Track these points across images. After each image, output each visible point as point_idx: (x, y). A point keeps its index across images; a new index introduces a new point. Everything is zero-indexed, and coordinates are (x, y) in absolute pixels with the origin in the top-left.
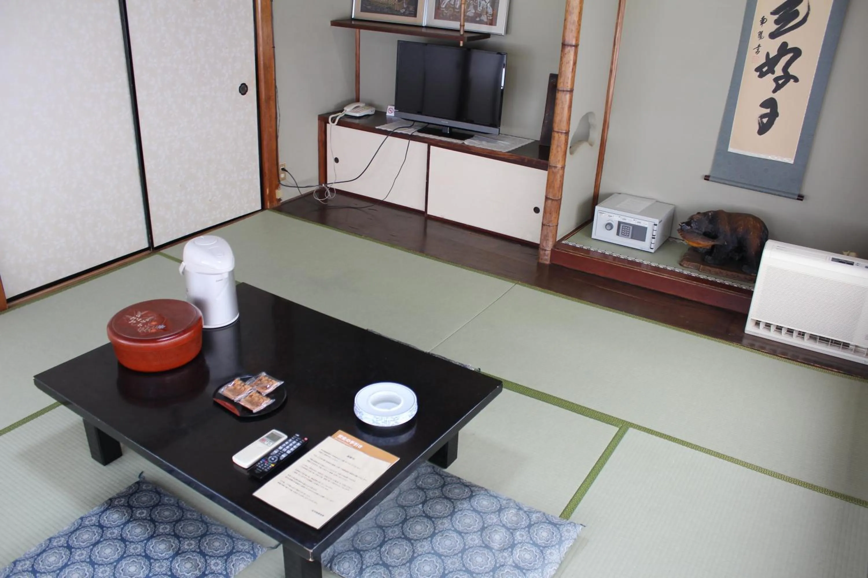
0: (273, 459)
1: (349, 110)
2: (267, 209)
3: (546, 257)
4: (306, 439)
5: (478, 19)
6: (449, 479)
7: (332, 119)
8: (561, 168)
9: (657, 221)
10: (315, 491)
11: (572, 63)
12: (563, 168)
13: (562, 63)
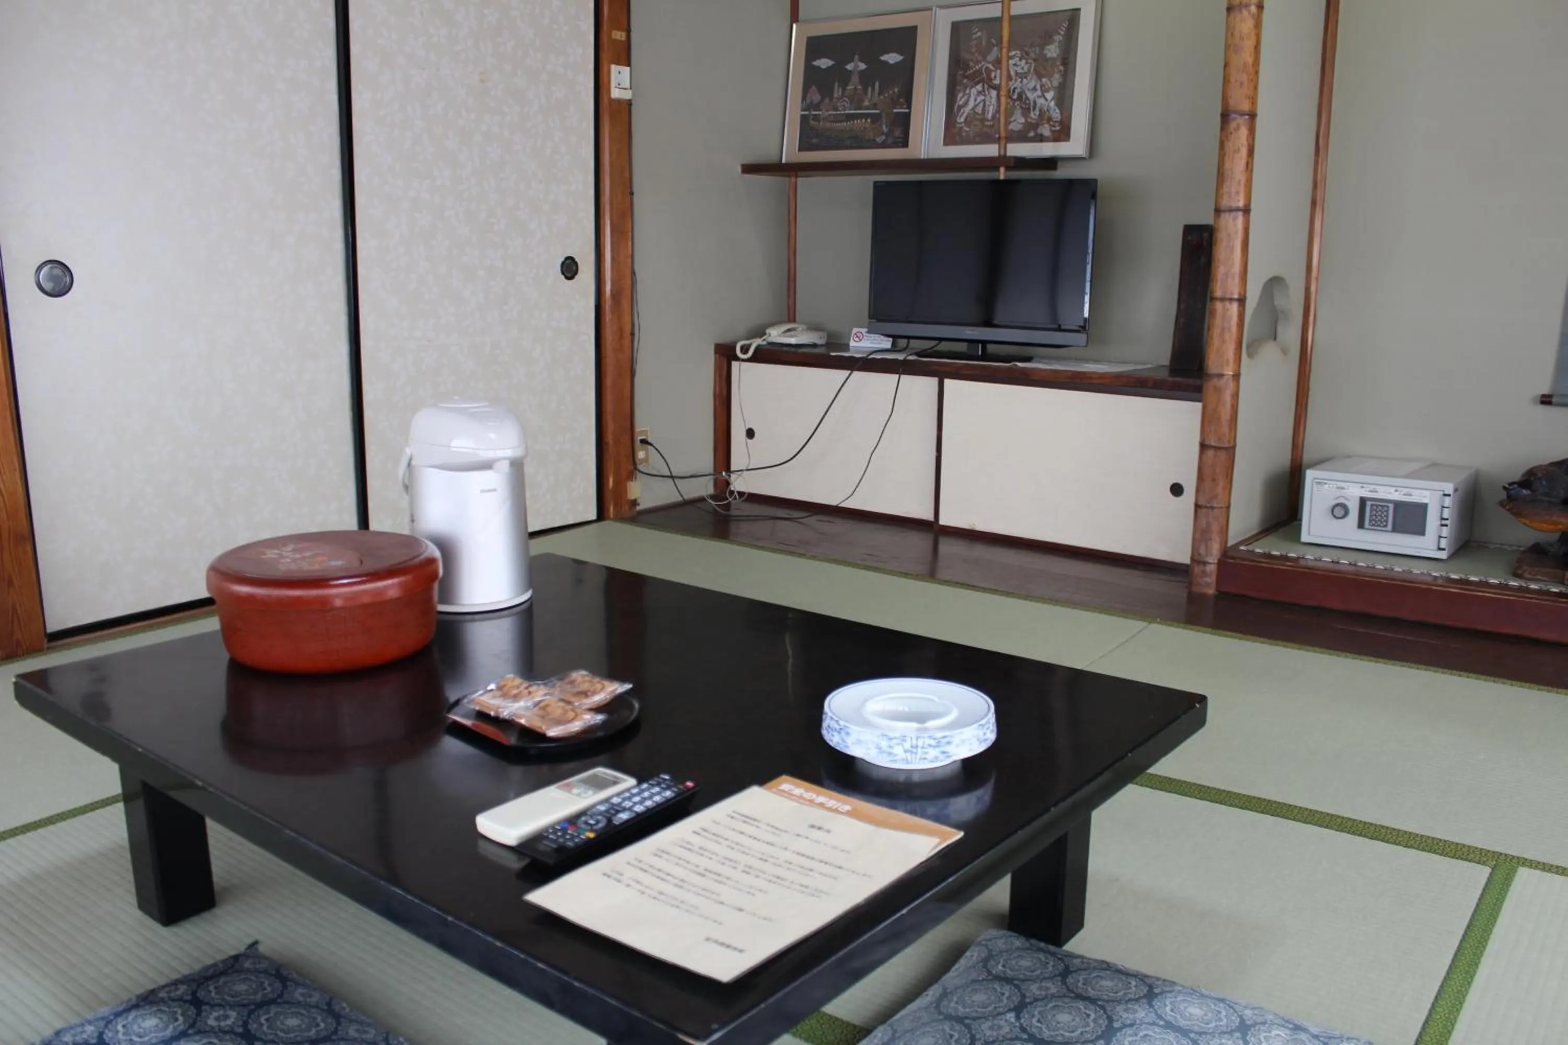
0: (592, 822)
1: (776, 335)
2: (609, 518)
3: (1208, 580)
4: (690, 784)
5: (1032, 134)
6: (1075, 961)
7: (742, 348)
8: (1233, 376)
9: (1449, 488)
10: (714, 896)
11: (1244, 151)
12: (1237, 376)
13: (1224, 155)
